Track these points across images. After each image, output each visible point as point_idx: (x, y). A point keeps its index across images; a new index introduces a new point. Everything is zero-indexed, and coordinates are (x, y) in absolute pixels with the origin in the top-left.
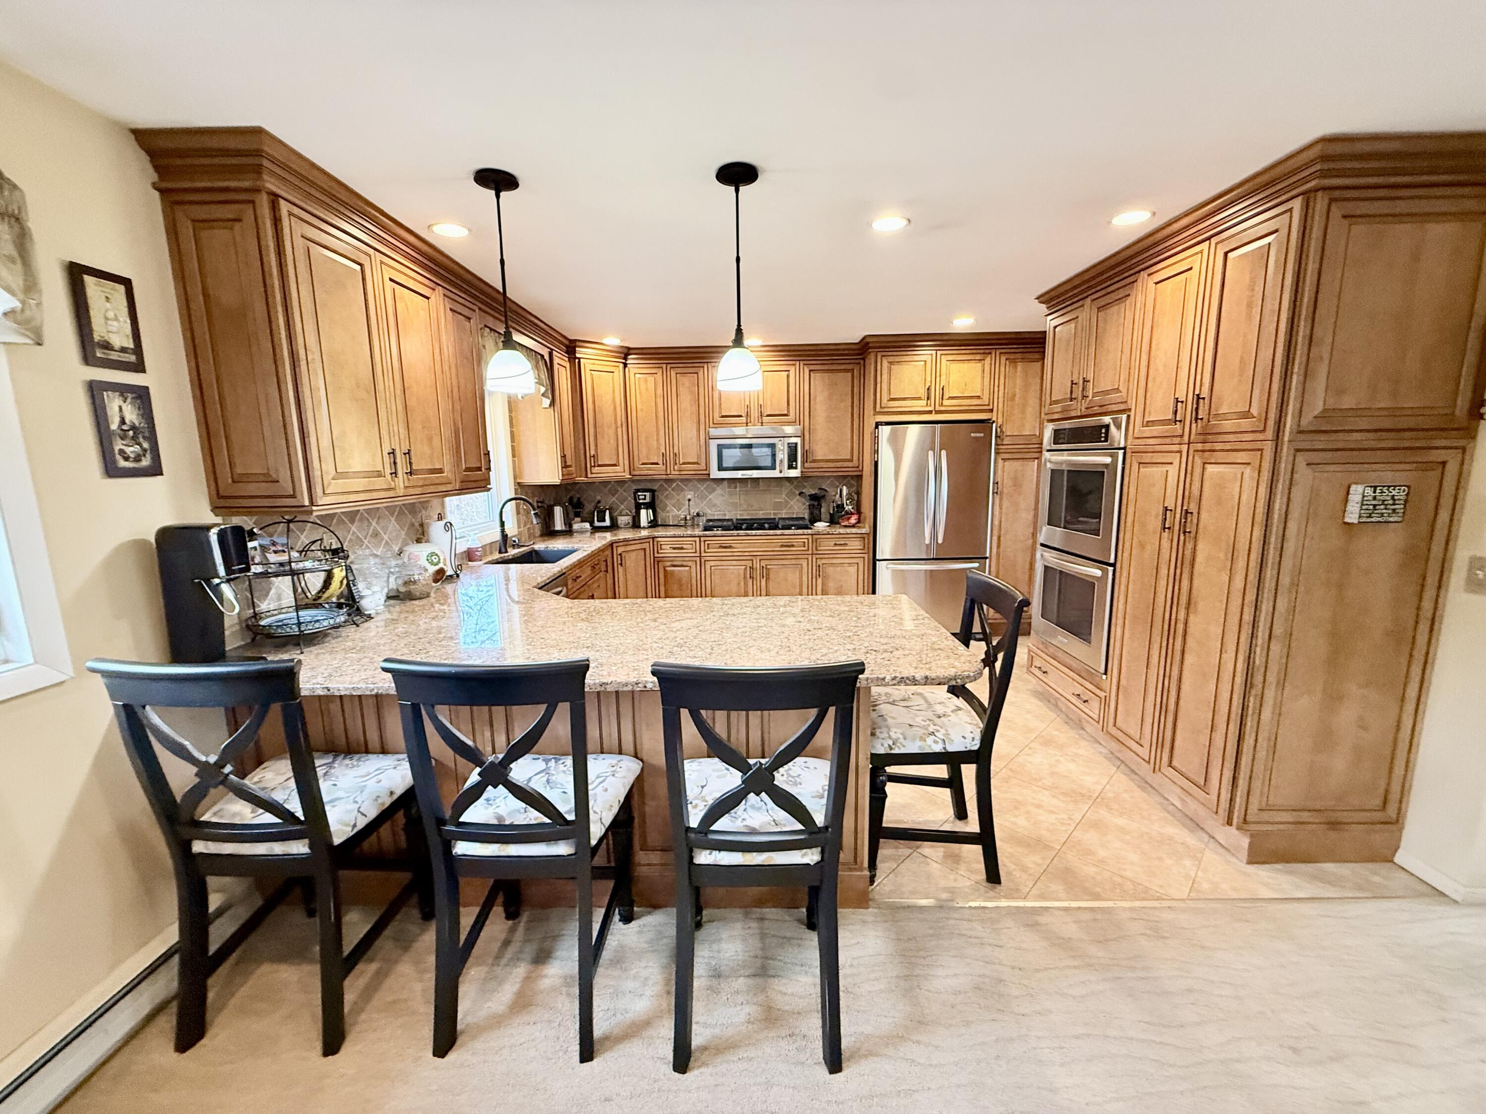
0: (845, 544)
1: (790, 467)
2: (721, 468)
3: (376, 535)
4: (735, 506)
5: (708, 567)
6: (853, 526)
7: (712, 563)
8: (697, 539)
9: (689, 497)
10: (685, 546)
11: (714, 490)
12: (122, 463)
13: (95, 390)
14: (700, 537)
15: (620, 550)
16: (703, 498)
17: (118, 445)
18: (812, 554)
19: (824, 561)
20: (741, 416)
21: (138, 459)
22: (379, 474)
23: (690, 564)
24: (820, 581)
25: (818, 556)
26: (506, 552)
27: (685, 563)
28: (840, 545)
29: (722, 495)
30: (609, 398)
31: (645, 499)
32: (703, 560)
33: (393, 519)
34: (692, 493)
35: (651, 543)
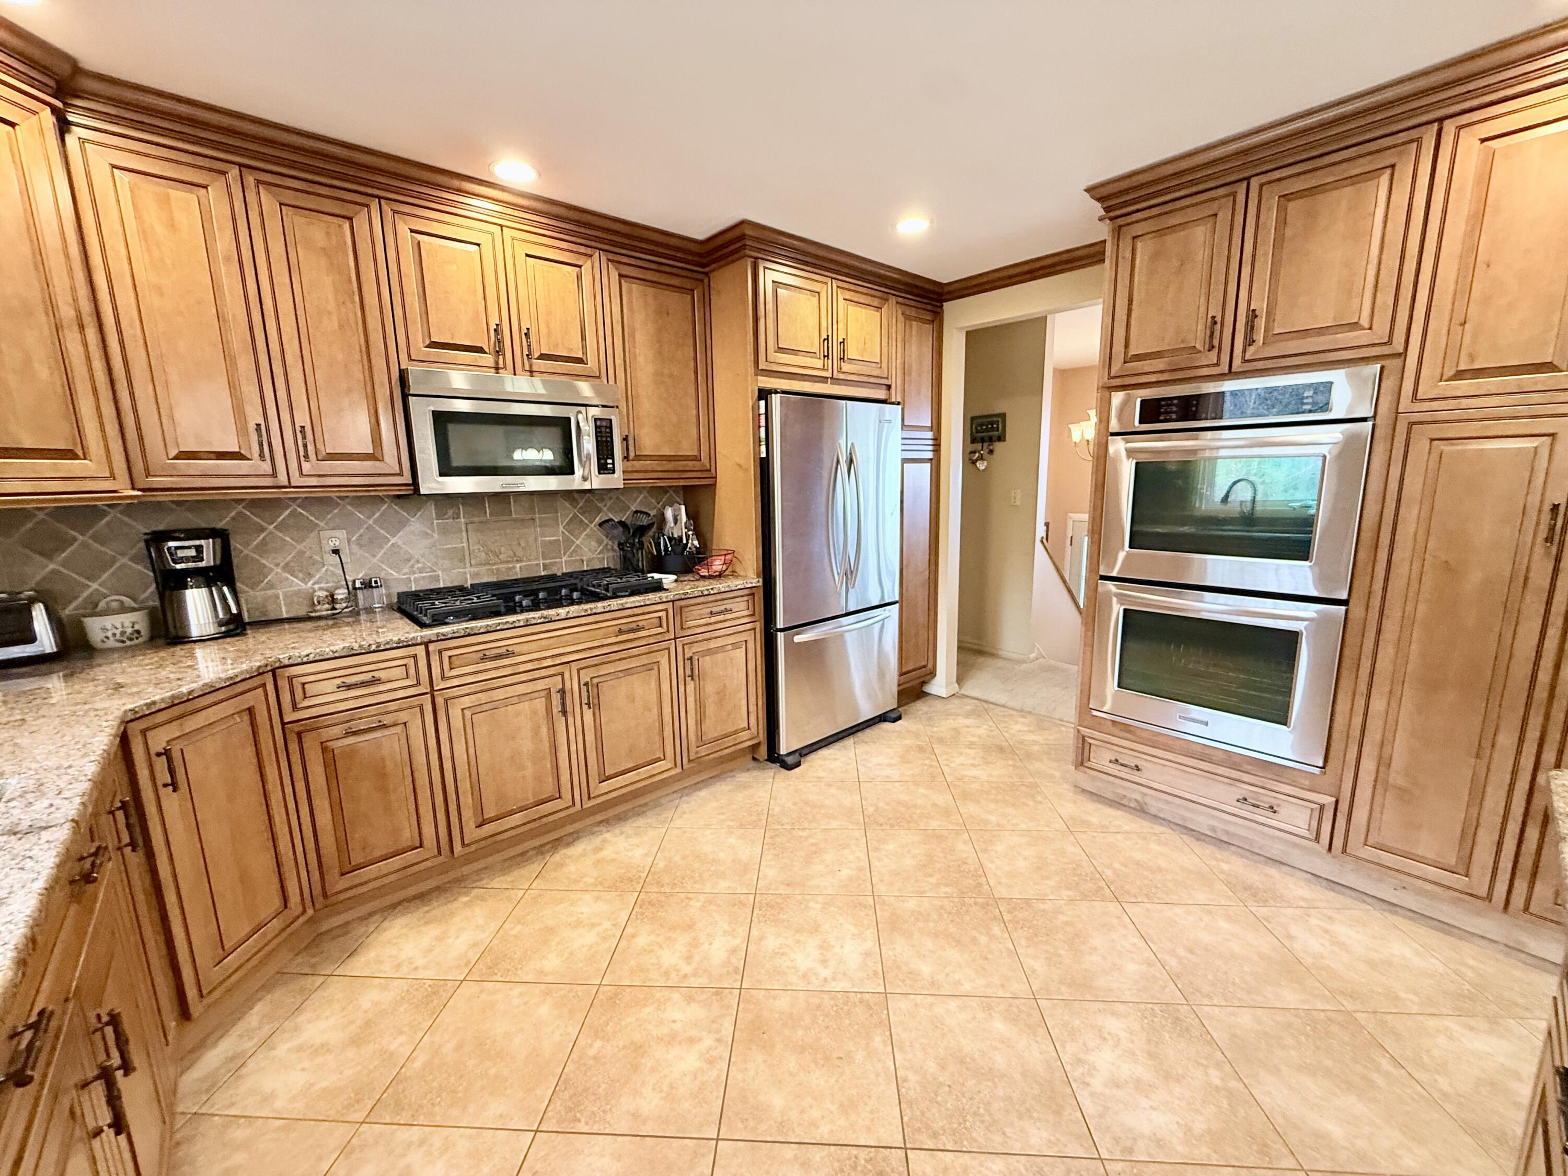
0: (726, 611)
1: (603, 468)
2: (446, 470)
4: (460, 557)
5: (455, 713)
7: (467, 701)
8: (420, 651)
9: (335, 543)
10: (382, 675)
11: (403, 524)
14: (426, 644)
15: (158, 741)
16: (372, 542)
18: (675, 638)
19: (696, 647)
20: (480, 350)
23: (403, 716)
24: (691, 686)
25: (686, 640)
27: (387, 720)
28: (721, 612)
29: (426, 535)
31: (199, 557)
32: (440, 701)
34: (342, 534)
35: (270, 687)
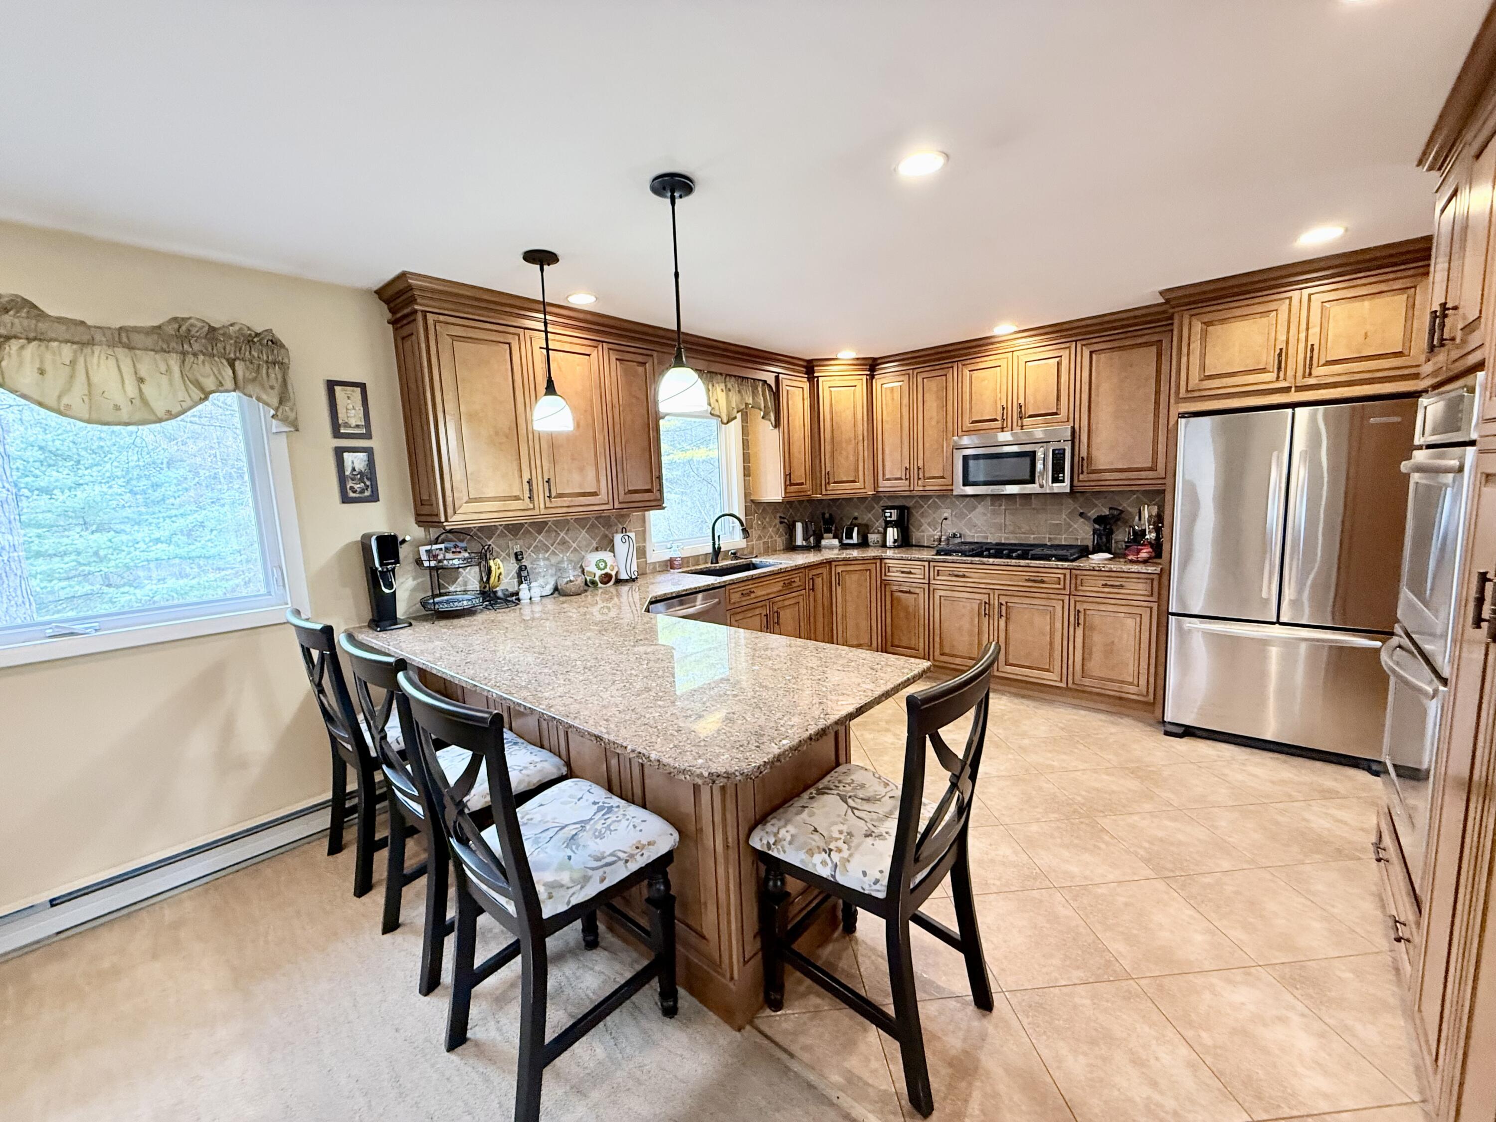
0: (1121, 586)
1: (1055, 480)
2: (966, 483)
3: (564, 542)
4: (1001, 528)
5: (937, 597)
6: (1145, 562)
7: (942, 593)
8: (926, 564)
9: (946, 515)
10: (912, 571)
11: (975, 508)
12: (352, 495)
13: (339, 452)
14: (929, 562)
15: (839, 569)
16: (961, 516)
17: (350, 484)
18: (1069, 595)
19: (1086, 606)
20: (996, 420)
21: (362, 492)
22: (517, 498)
23: (917, 591)
24: (1080, 632)
25: (1078, 598)
26: (717, 563)
27: (912, 590)
28: (1112, 586)
29: (985, 514)
30: (849, 414)
31: (890, 517)
32: (931, 589)
33: (584, 532)
34: (950, 511)
35: (878, 565)
